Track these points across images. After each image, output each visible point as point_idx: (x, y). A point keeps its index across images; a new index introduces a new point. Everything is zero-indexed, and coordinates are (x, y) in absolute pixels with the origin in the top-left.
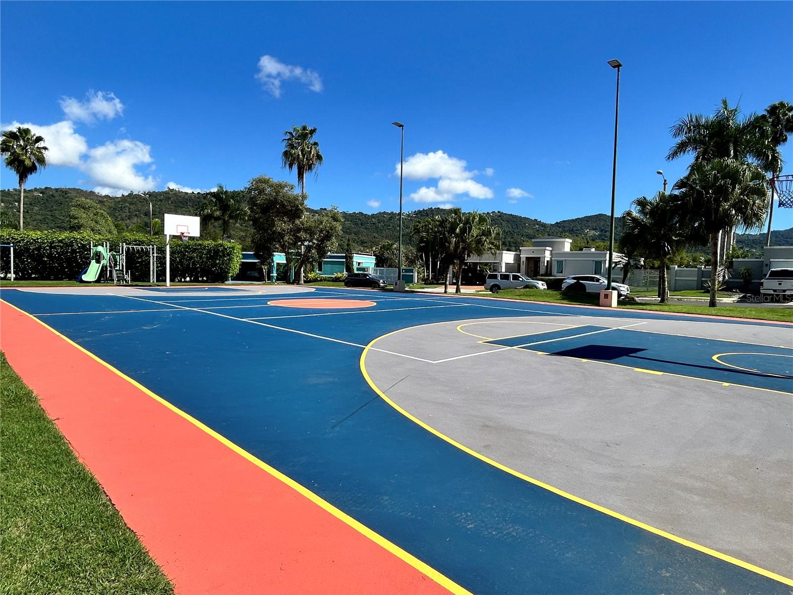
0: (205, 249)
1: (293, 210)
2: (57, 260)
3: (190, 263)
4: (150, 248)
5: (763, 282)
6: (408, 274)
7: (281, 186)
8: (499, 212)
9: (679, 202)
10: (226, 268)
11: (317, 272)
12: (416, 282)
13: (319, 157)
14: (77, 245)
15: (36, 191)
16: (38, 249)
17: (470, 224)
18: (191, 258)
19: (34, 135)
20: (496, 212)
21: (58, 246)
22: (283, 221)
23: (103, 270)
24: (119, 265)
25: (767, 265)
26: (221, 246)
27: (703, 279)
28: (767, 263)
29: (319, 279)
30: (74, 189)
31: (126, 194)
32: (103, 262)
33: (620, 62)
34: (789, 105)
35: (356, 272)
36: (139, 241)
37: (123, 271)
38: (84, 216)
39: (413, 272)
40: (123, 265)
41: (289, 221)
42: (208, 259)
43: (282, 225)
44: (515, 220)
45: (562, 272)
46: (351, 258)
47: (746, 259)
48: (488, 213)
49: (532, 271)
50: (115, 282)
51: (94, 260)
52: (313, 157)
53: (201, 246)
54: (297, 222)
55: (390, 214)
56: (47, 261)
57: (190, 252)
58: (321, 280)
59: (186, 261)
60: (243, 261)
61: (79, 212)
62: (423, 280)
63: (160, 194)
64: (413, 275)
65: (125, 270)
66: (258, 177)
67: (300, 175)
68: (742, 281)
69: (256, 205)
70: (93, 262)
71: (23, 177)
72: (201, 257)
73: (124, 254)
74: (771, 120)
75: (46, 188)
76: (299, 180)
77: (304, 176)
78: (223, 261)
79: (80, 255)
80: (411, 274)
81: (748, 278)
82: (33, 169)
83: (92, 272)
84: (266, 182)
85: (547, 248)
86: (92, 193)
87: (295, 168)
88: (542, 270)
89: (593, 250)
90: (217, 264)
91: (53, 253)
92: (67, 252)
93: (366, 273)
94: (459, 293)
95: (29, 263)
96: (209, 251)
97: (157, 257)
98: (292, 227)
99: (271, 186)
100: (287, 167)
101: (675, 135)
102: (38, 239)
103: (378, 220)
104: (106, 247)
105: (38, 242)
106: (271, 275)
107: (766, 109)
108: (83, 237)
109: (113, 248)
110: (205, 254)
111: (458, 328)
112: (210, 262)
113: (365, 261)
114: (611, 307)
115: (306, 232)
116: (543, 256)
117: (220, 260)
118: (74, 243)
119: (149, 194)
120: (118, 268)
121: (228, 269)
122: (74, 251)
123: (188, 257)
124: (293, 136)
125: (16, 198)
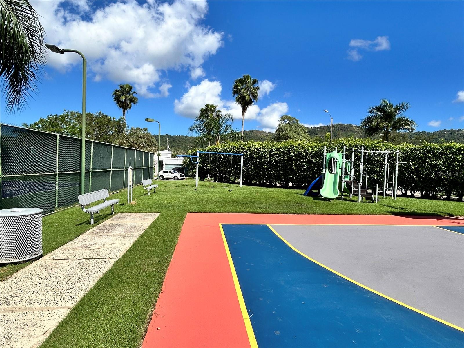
2: (275, 167)
51: (327, 169)
91: (272, 161)
95: (252, 169)
102: (260, 148)
103: (439, 136)
105: (260, 151)
118: (290, 151)
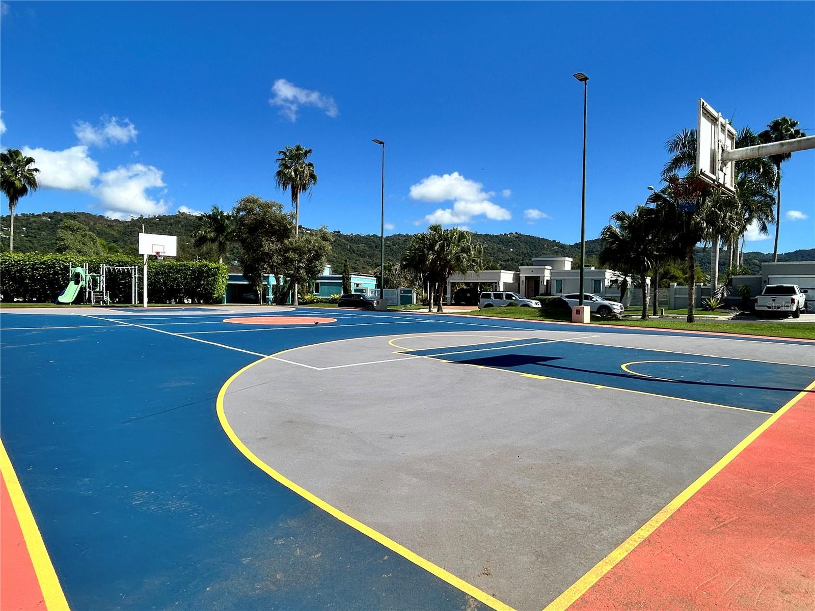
0: (189, 270)
1: (281, 230)
2: (40, 282)
3: (174, 284)
4: (132, 269)
5: (757, 299)
6: (407, 295)
7: (268, 206)
8: (516, 233)
9: (653, 216)
10: (211, 289)
11: (315, 293)
12: (415, 303)
13: (313, 176)
14: (60, 267)
15: (44, 216)
16: (20, 271)
17: (449, 241)
18: (175, 279)
19: (25, 157)
20: (514, 233)
21: (40, 268)
22: (271, 241)
23: (82, 291)
24: (100, 286)
25: (765, 282)
26: (206, 266)
27: (703, 297)
28: (766, 279)
29: (315, 301)
30: (83, 214)
31: (136, 217)
32: (82, 283)
33: (586, 76)
34: (792, 121)
35: (353, 293)
36: (123, 262)
37: (102, 292)
38: (71, 237)
39: (411, 293)
40: (103, 287)
41: (277, 241)
42: (192, 280)
43: (269, 245)
44: (534, 241)
45: (561, 292)
46: (349, 279)
47: (745, 276)
48: (505, 234)
49: (532, 290)
50: (93, 303)
51: (73, 282)
52: (306, 177)
53: (185, 267)
54: (286, 242)
55: (405, 236)
56: (29, 283)
57: (174, 273)
58: (317, 302)
59: (170, 282)
60: (229, 282)
61: (66, 233)
62: (421, 301)
63: (170, 217)
64: (411, 296)
65: (104, 291)
66: (247, 196)
67: (294, 196)
68: (741, 298)
69: (243, 225)
70: (72, 283)
71: (13, 199)
72: (185, 278)
73: (104, 275)
74: (774, 136)
75: (55, 213)
76: (293, 200)
77: (298, 196)
78: (207, 281)
79: (63, 277)
80: (410, 295)
81: (747, 295)
82: (23, 191)
83: (70, 293)
84: (254, 201)
85: (547, 267)
86: (101, 217)
87: (289, 187)
88: (542, 290)
89: (593, 268)
90: (201, 285)
91: (35, 276)
92: (50, 274)
93: (364, 294)
94: (440, 312)
95: (10, 285)
96: (194, 271)
97: (138, 277)
98: (281, 247)
99: (259, 206)
100: (281, 187)
101: (671, 150)
102: (20, 261)
103: (393, 242)
104: (86, 268)
105: (20, 264)
106: (267, 297)
107: (768, 125)
108: (66, 259)
109: (94, 269)
110: (189, 275)
111: (390, 342)
112: (194, 283)
113: (365, 283)
114: (583, 323)
115: (295, 253)
116: (543, 275)
117: (204, 281)
118: (56, 264)
119: (159, 217)
120: (98, 290)
121: (212, 290)
122: (56, 273)
123: (172, 278)
124: (287, 156)
125: (24, 222)
